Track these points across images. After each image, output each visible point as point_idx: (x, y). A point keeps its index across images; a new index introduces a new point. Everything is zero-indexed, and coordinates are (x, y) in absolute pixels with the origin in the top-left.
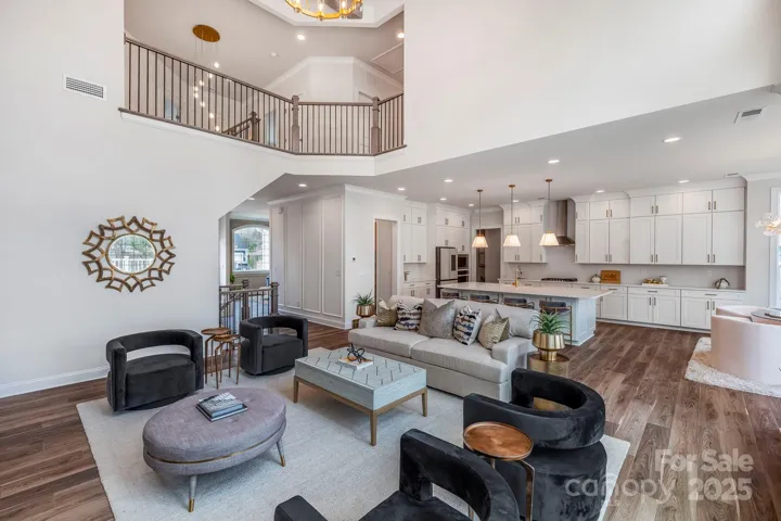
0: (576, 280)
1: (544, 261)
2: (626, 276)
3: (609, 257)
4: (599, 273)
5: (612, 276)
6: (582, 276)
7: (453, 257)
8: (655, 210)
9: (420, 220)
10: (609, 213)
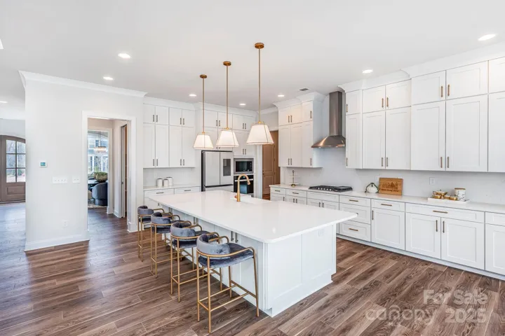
0: (350, 189)
1: (315, 165)
2: (409, 186)
3: (385, 161)
4: (377, 182)
5: (392, 186)
6: (358, 183)
7: (228, 161)
8: (445, 91)
9: (182, 121)
10: (385, 103)
